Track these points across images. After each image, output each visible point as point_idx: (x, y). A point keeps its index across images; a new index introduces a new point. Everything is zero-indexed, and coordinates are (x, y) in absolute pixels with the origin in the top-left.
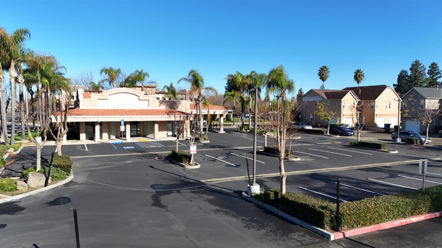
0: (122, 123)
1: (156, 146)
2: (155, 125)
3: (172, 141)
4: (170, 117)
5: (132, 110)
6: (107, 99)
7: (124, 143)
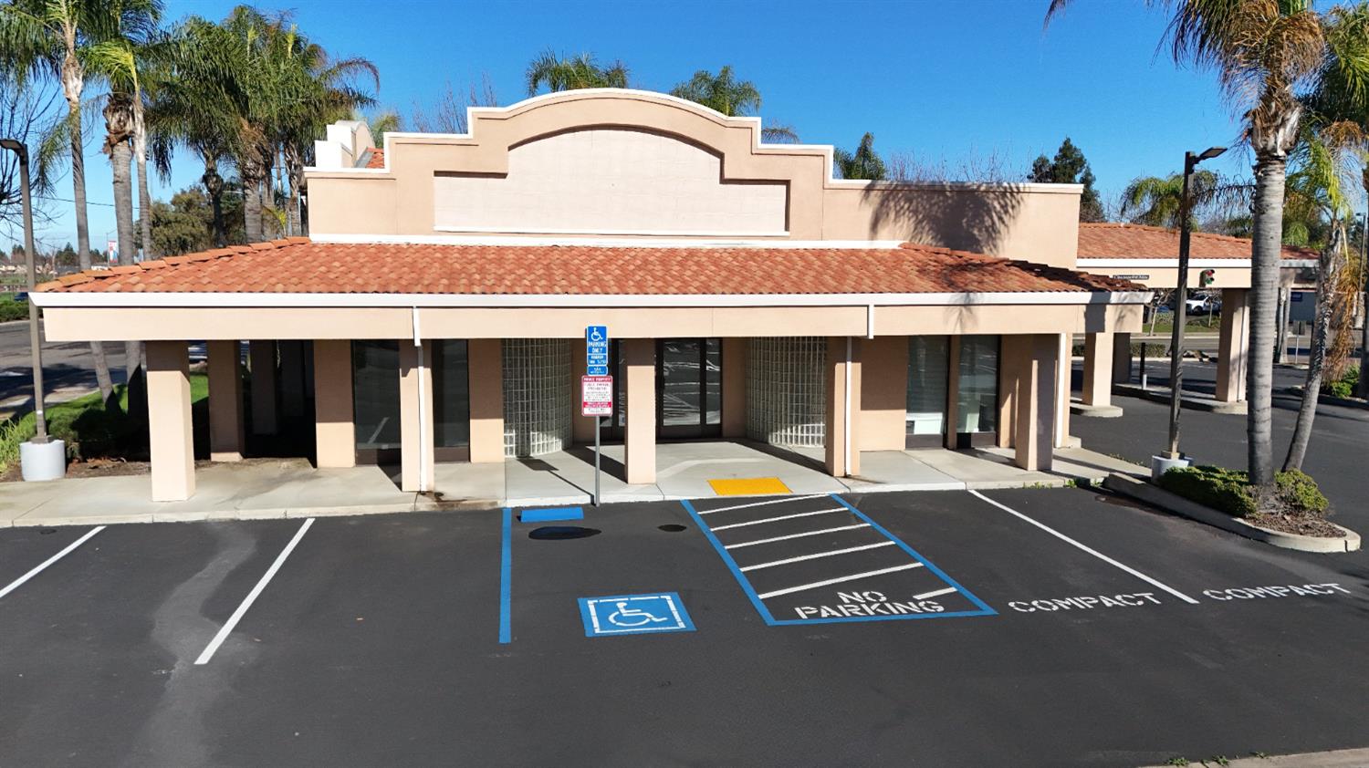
0: (598, 356)
2: (839, 367)
3: (965, 493)
5: (673, 252)
6: (503, 176)
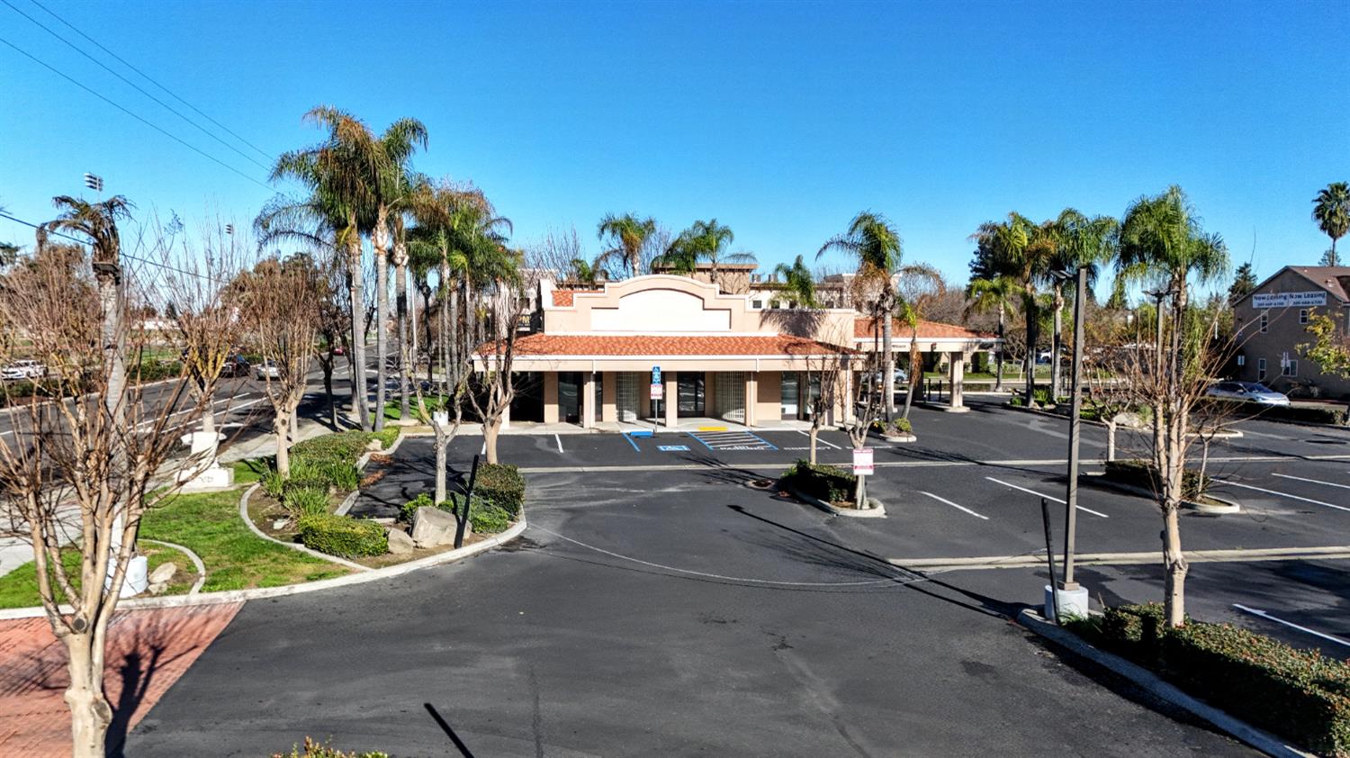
0: (657, 376)
1: (749, 446)
2: (748, 383)
3: (796, 432)
4: (792, 359)
5: (684, 338)
6: (617, 308)
7: (659, 433)
